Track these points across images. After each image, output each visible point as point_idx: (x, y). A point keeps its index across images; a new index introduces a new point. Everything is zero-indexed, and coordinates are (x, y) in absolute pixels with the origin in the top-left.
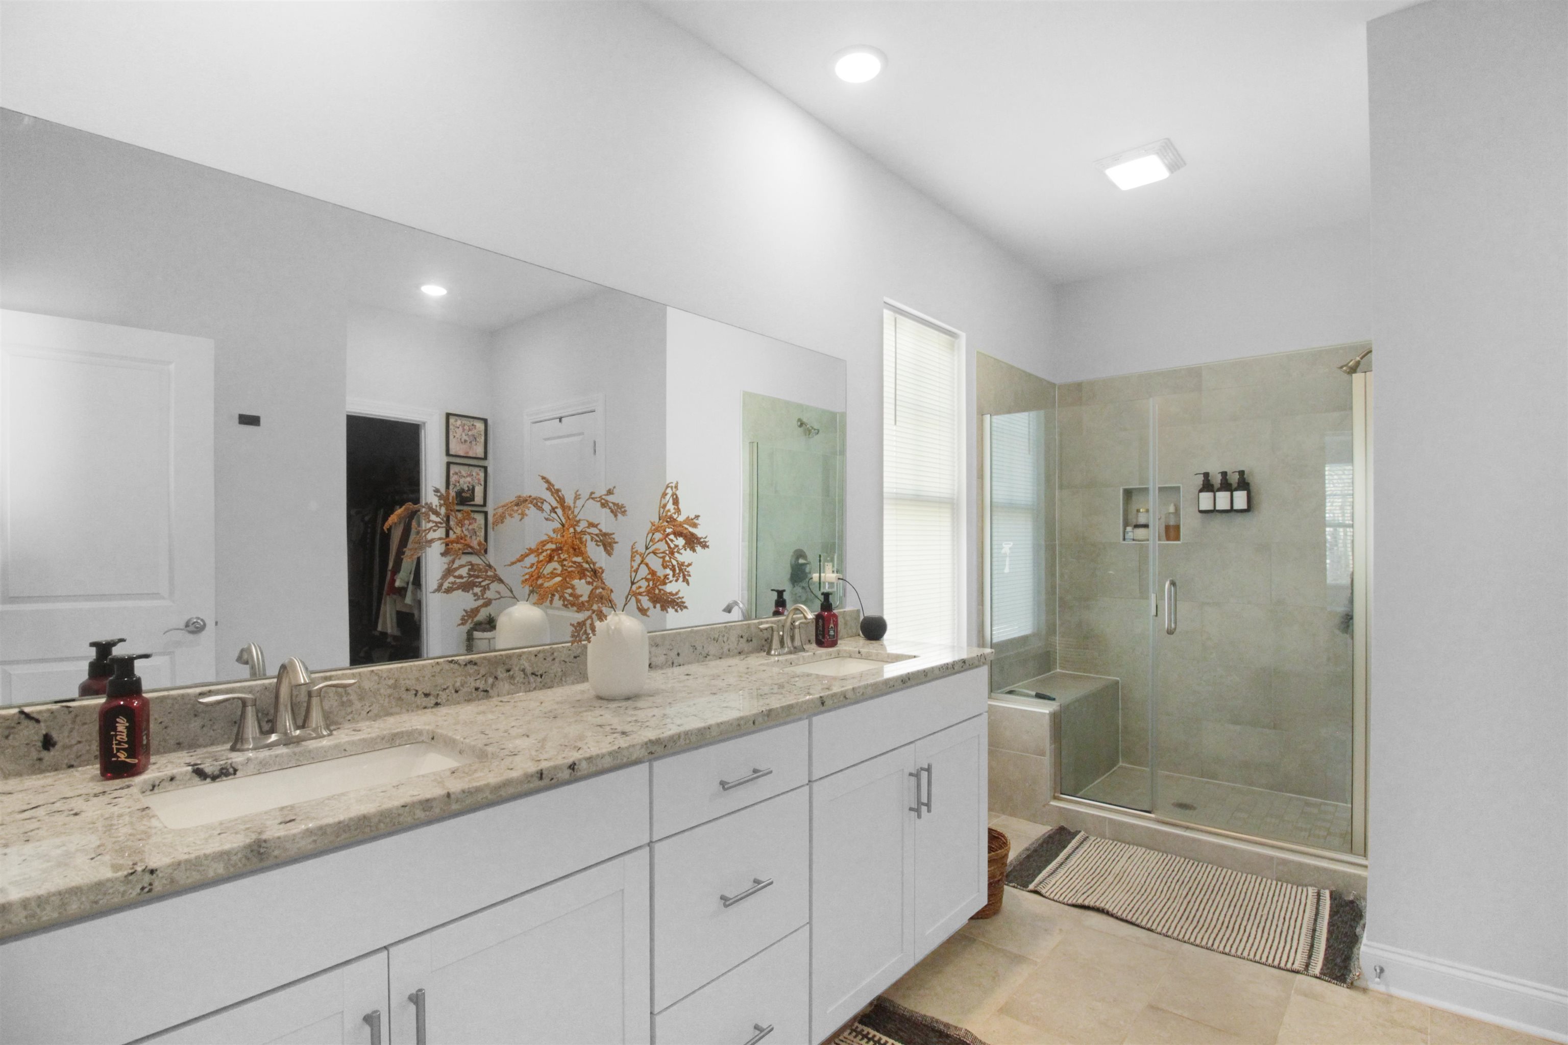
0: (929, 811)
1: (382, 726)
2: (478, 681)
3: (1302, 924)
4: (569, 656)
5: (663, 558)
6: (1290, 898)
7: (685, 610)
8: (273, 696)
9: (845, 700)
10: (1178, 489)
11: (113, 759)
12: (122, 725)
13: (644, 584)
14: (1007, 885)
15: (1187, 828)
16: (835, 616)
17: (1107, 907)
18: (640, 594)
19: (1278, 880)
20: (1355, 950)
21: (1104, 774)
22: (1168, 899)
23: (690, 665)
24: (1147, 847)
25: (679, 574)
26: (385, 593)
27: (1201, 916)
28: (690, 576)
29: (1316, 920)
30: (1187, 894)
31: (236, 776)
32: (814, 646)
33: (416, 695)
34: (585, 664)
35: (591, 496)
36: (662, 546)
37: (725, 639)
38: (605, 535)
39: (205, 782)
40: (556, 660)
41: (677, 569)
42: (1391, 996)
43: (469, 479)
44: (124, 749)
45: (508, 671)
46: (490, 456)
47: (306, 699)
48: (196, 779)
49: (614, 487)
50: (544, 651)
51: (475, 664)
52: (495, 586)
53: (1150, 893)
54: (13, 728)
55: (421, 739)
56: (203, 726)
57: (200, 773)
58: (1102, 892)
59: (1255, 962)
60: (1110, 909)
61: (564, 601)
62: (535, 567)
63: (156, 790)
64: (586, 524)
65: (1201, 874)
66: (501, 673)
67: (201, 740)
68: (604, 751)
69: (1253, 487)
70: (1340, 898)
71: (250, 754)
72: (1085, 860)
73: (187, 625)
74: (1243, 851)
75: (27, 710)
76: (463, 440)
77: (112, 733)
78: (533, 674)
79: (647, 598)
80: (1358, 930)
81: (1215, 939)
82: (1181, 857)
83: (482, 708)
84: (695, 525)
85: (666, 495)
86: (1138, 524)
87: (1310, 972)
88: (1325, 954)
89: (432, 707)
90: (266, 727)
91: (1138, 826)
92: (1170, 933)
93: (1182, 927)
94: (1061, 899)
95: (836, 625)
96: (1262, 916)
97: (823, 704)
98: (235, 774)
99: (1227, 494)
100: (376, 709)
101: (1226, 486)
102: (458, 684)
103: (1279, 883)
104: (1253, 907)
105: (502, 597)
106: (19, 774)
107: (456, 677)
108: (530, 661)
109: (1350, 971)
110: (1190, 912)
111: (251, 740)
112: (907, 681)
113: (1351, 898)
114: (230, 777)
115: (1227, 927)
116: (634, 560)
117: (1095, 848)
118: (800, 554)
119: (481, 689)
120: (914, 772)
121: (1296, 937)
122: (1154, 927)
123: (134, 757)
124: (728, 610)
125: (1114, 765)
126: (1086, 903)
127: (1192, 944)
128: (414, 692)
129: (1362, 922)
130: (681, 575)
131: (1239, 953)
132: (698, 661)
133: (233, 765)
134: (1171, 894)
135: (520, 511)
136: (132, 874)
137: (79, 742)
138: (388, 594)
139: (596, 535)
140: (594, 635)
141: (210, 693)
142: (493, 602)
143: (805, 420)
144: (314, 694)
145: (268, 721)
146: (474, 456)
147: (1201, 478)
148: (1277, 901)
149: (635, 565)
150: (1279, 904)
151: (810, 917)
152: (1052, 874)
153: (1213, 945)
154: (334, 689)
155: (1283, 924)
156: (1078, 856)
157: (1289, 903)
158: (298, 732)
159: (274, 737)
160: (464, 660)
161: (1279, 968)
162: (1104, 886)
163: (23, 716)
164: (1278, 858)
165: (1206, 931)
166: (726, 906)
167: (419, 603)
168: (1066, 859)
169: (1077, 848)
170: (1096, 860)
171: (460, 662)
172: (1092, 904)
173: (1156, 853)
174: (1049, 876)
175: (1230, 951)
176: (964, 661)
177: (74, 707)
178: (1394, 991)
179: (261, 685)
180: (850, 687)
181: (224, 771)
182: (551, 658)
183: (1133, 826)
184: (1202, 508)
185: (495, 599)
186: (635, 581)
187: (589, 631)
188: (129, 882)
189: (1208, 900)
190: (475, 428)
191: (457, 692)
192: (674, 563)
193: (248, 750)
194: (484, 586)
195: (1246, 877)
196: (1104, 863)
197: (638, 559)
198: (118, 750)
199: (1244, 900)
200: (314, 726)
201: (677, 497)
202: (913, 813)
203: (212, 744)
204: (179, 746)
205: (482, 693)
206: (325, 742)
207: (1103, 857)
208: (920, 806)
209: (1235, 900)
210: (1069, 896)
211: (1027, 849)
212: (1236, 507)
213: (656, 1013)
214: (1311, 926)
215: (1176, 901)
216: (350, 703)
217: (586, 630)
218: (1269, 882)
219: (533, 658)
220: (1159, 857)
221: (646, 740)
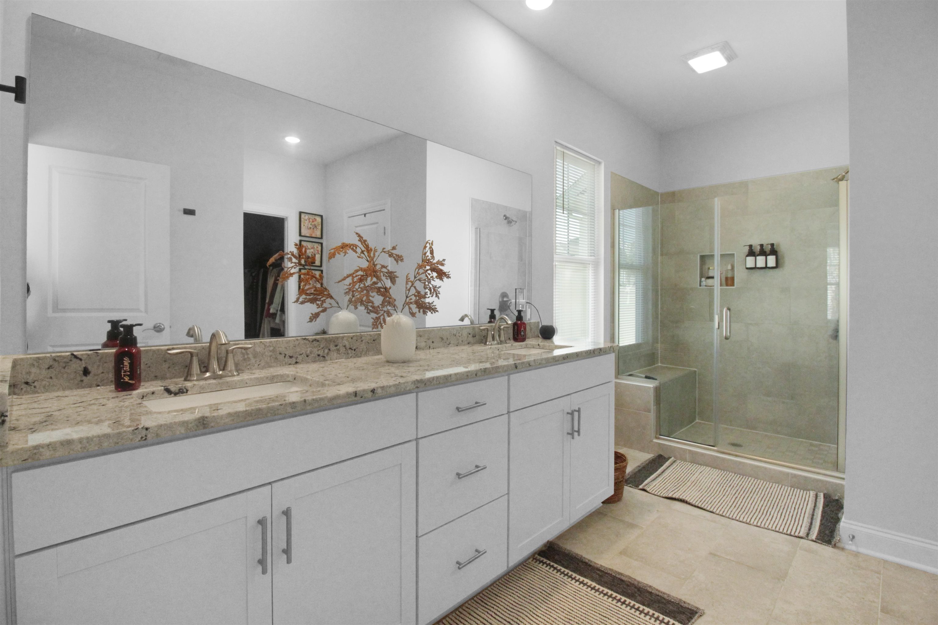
0: (579, 435)
1: (266, 372)
2: (320, 351)
3: (805, 512)
4: (371, 339)
5: (425, 283)
6: (799, 497)
7: (437, 313)
8: (207, 353)
9: (529, 366)
10: (733, 254)
11: (122, 380)
12: (127, 362)
13: (414, 298)
14: (626, 485)
15: (736, 456)
16: (524, 324)
17: (686, 499)
18: (411, 303)
19: (791, 487)
20: (837, 526)
21: (686, 426)
22: (724, 496)
23: (439, 349)
24: (712, 467)
25: (434, 292)
26: (264, 317)
27: (743, 506)
28: (440, 294)
29: (814, 510)
30: (735, 493)
31: (188, 394)
32: (512, 341)
33: (285, 357)
34: (380, 344)
35: (383, 251)
36: (423, 277)
37: (460, 335)
38: (391, 272)
39: (170, 396)
40: (364, 341)
41: (432, 290)
42: (859, 553)
43: (312, 250)
44: (128, 375)
45: (336, 346)
46: (324, 237)
47: (225, 355)
48: (166, 394)
49: (396, 246)
50: (357, 336)
51: (318, 341)
52: (329, 300)
53: (713, 492)
54: (68, 363)
55: (288, 379)
56: (169, 368)
57: (168, 391)
58: (683, 491)
59: (776, 531)
60: (688, 500)
61: (367, 310)
62: (352, 285)
63: (144, 399)
64: (380, 267)
65: (744, 483)
66: (332, 347)
67: (168, 375)
68: (391, 384)
69: (779, 254)
70: (830, 497)
71: (195, 383)
72: (674, 473)
73: (155, 327)
74: (770, 469)
75: (75, 353)
76: (309, 227)
77: (122, 366)
78: (350, 349)
79: (415, 306)
80: (840, 515)
81: (751, 518)
82: (732, 472)
83: (322, 365)
84: (443, 265)
85: (426, 247)
86: (709, 276)
87: (810, 538)
88: (819, 528)
89: (294, 364)
90: (203, 370)
91: (705, 454)
92: (724, 514)
93: (731, 512)
94: (658, 494)
95: (525, 329)
96: (781, 506)
97: (516, 367)
98: (187, 392)
99: (763, 258)
100: (263, 364)
101: (763, 253)
102: (308, 352)
103: (793, 489)
104: (775, 501)
105: (332, 307)
106: (70, 388)
107: (307, 348)
108: (348, 341)
109: (834, 538)
110: (737, 503)
111: (195, 375)
112: (566, 358)
113: (837, 498)
114: (185, 394)
115: (759, 512)
116: (408, 284)
117: (680, 467)
118: (504, 295)
119: (321, 355)
120: (570, 411)
121: (801, 518)
122: (714, 511)
123: (133, 380)
124: (462, 319)
125: (693, 421)
126: (674, 496)
127: (737, 520)
128: (284, 355)
129: (842, 511)
130: (435, 293)
131: (766, 526)
132: (444, 347)
133: (186, 388)
134: (726, 493)
135: (344, 251)
136: (136, 429)
137: (103, 373)
138: (266, 317)
139: (386, 273)
140: (385, 324)
141: (173, 349)
142: (328, 309)
143: (508, 215)
144: (229, 352)
145: (204, 367)
146: (315, 236)
147: (748, 248)
148: (791, 499)
149: (408, 287)
150: (792, 500)
151: (508, 490)
152: (654, 480)
153: (750, 521)
154: (240, 350)
155: (794, 511)
156: (670, 471)
157: (798, 499)
158: (221, 372)
159: (208, 374)
160: (312, 339)
161: (790, 535)
162: (684, 488)
163: (73, 356)
164: (792, 474)
165: (746, 514)
166: (459, 478)
167: (283, 322)
168: (663, 472)
169: (669, 466)
170: (680, 473)
171: (310, 339)
172: (677, 497)
173: (717, 470)
174: (651, 481)
175: (761, 525)
176: (600, 349)
177: (100, 353)
178: (862, 550)
179: (200, 346)
180: (533, 359)
181: (181, 390)
182: (360, 340)
183: (703, 454)
184: (748, 266)
185: (329, 308)
186: (409, 296)
187: (382, 322)
188: (135, 434)
189: (748, 497)
190: (316, 221)
191: (307, 356)
192: (431, 286)
193: (194, 380)
194: (323, 301)
195: (772, 485)
196: (685, 475)
197: (410, 284)
198: (124, 375)
199: (770, 497)
200: (229, 369)
201: (432, 249)
202: (569, 436)
203: (174, 378)
204: (156, 378)
205: (322, 358)
206: (236, 378)
207: (685, 472)
208: (574, 432)
209: (764, 498)
210: (664, 492)
211: (639, 466)
212: (768, 266)
213: (419, 536)
214: (811, 513)
215: (729, 497)
216: (249, 359)
217: (380, 322)
218: (786, 488)
219: (350, 340)
220: (719, 473)
221: (414, 379)
